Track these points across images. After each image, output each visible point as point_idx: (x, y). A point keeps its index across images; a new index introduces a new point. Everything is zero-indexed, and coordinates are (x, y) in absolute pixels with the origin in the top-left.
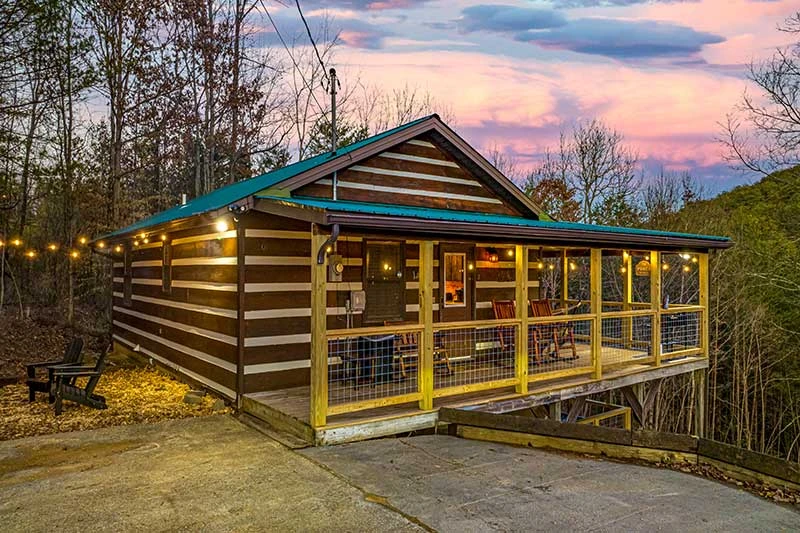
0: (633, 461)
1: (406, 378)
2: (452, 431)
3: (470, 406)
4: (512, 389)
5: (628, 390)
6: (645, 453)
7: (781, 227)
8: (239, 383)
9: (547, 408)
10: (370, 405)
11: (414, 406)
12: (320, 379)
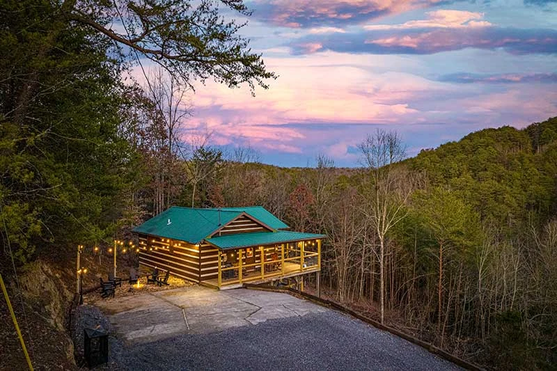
0: (278, 292)
1: (237, 277)
2: (246, 288)
3: (251, 282)
4: (261, 278)
5: (293, 278)
6: (280, 290)
7: (469, 169)
8: (200, 279)
9: (269, 283)
10: (226, 283)
11: (238, 283)
12: (220, 277)
